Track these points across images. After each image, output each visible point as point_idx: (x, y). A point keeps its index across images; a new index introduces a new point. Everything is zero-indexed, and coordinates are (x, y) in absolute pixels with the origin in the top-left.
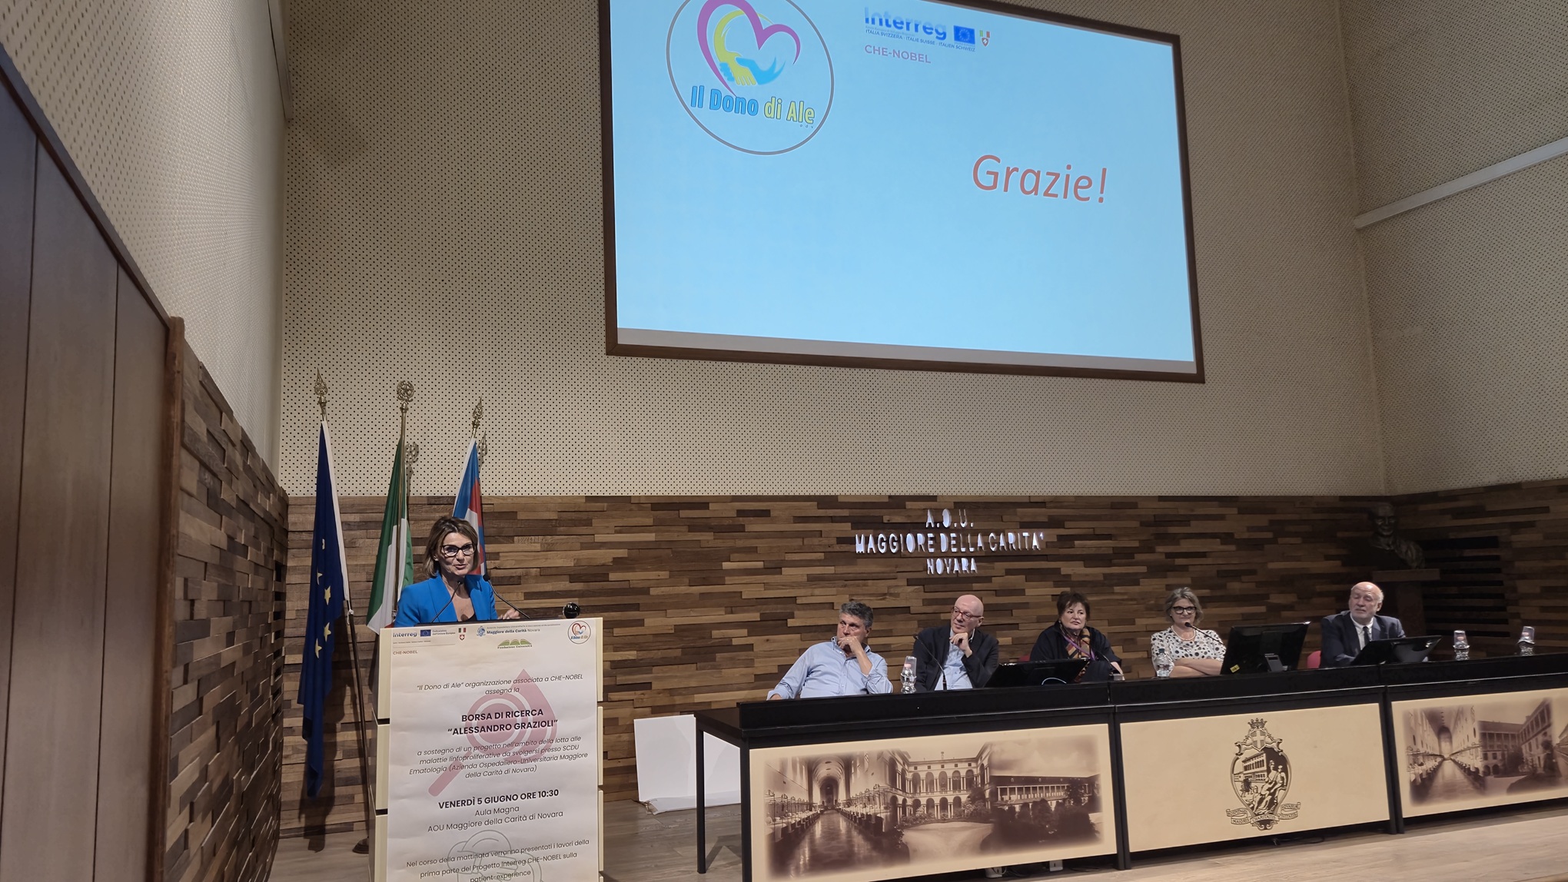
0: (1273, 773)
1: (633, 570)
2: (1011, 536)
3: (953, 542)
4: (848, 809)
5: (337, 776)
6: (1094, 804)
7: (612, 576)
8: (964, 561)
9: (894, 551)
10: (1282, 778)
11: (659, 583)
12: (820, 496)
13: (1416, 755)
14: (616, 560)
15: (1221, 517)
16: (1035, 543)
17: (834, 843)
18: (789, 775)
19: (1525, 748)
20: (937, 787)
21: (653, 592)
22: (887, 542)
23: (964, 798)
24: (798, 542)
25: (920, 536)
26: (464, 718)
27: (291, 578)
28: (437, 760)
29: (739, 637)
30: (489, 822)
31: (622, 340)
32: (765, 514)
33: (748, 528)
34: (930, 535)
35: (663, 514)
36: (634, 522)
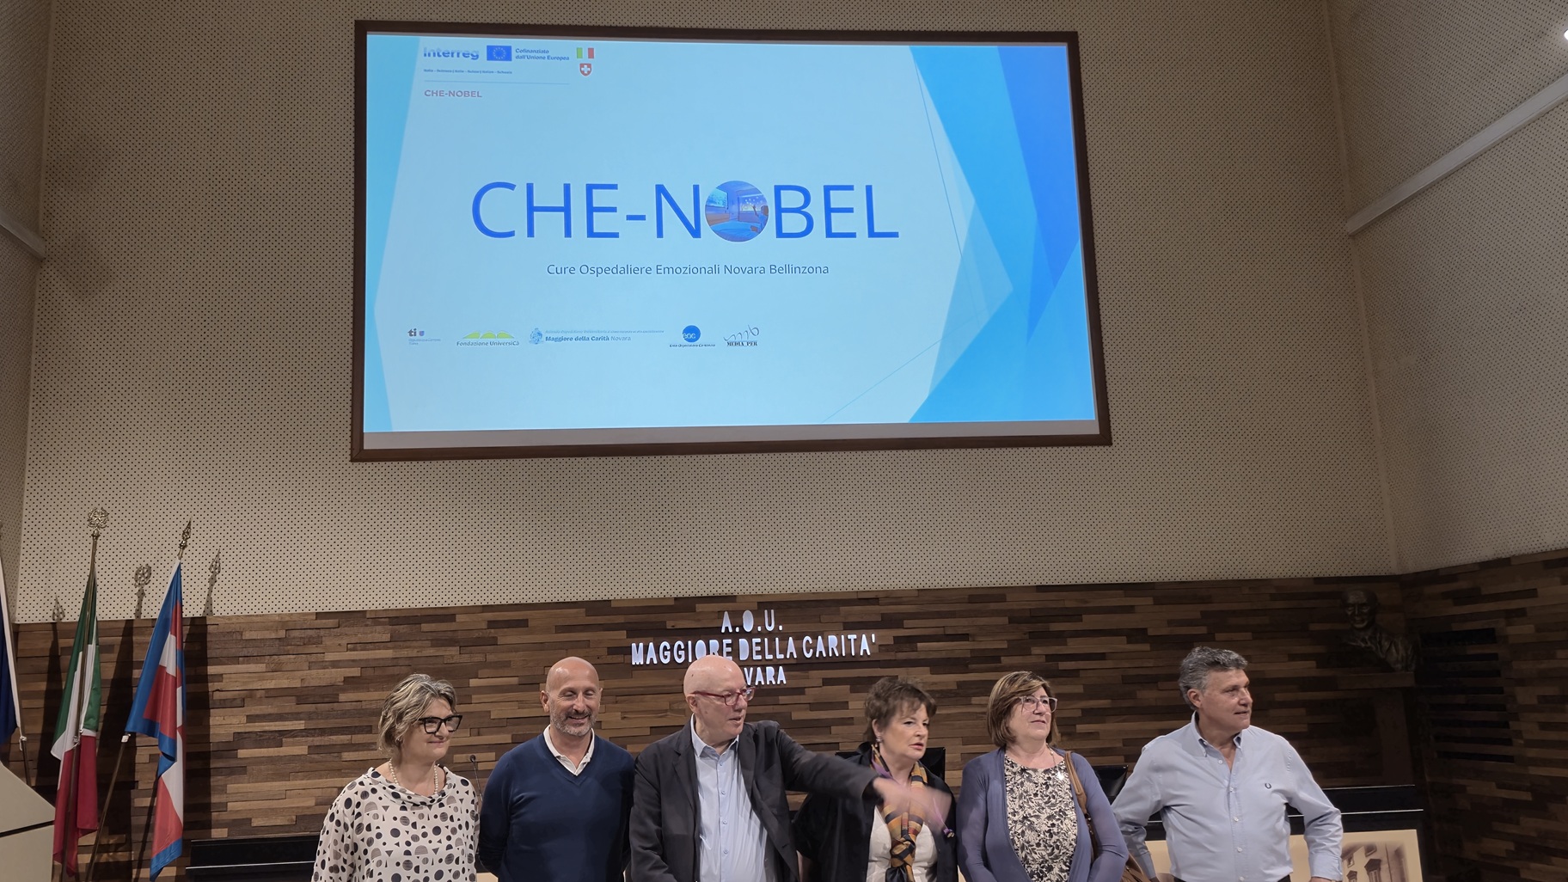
1: (366, 689)
2: (832, 639)
3: (756, 649)
7: (342, 697)
8: (770, 670)
9: (680, 660)
12: (590, 602)
14: (347, 680)
15: (1130, 609)
16: (865, 645)
22: (672, 651)
25: (713, 643)
29: (486, 761)
31: (370, 446)
32: (523, 623)
33: (501, 641)
34: (727, 642)
35: (403, 629)
36: (369, 638)
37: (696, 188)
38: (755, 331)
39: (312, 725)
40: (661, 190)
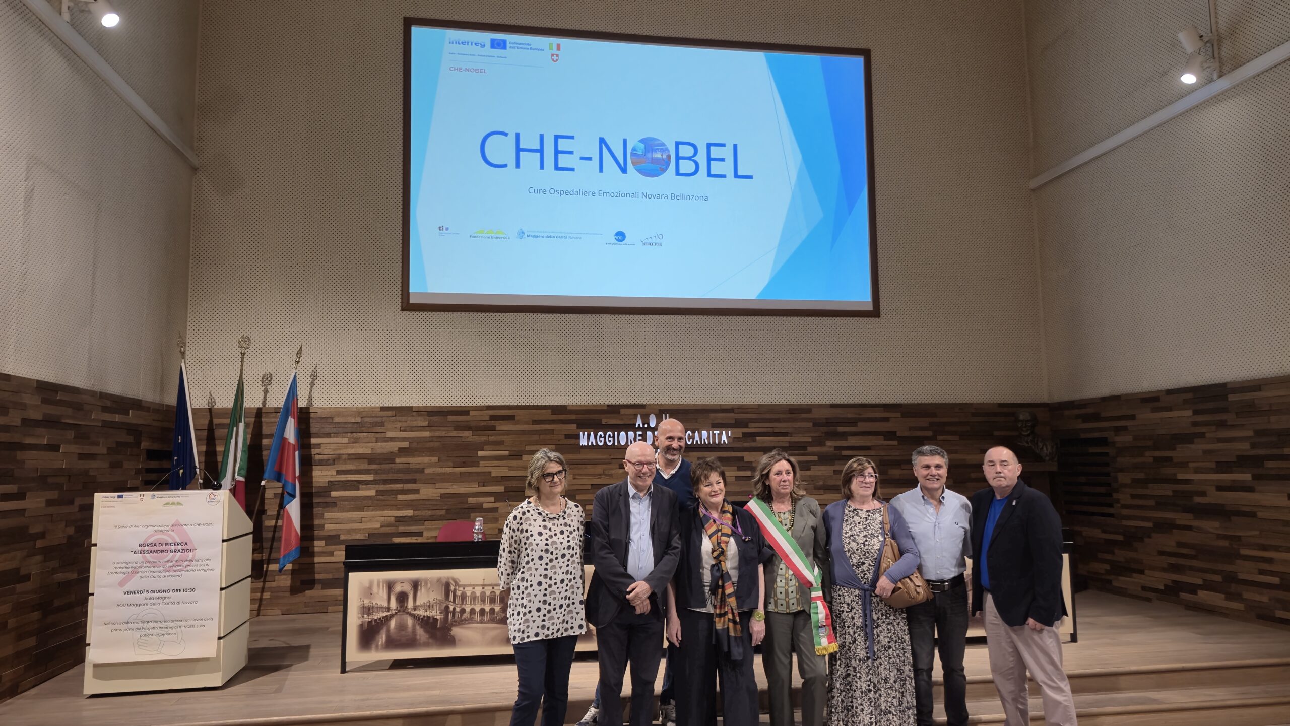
1: (413, 456)
2: (704, 433)
7: (398, 460)
9: (608, 443)
11: (431, 465)
12: (553, 406)
14: (401, 450)
15: (886, 420)
16: (724, 438)
17: (403, 633)
18: (375, 589)
21: (427, 471)
22: (605, 437)
24: (538, 438)
25: (631, 433)
26: (140, 545)
28: (124, 568)
29: (488, 502)
30: (152, 604)
31: (412, 300)
32: (511, 418)
33: (498, 428)
34: (639, 433)
35: (435, 418)
36: (415, 424)
37: (625, 141)
38: (661, 237)
39: (378, 477)
40: (602, 141)
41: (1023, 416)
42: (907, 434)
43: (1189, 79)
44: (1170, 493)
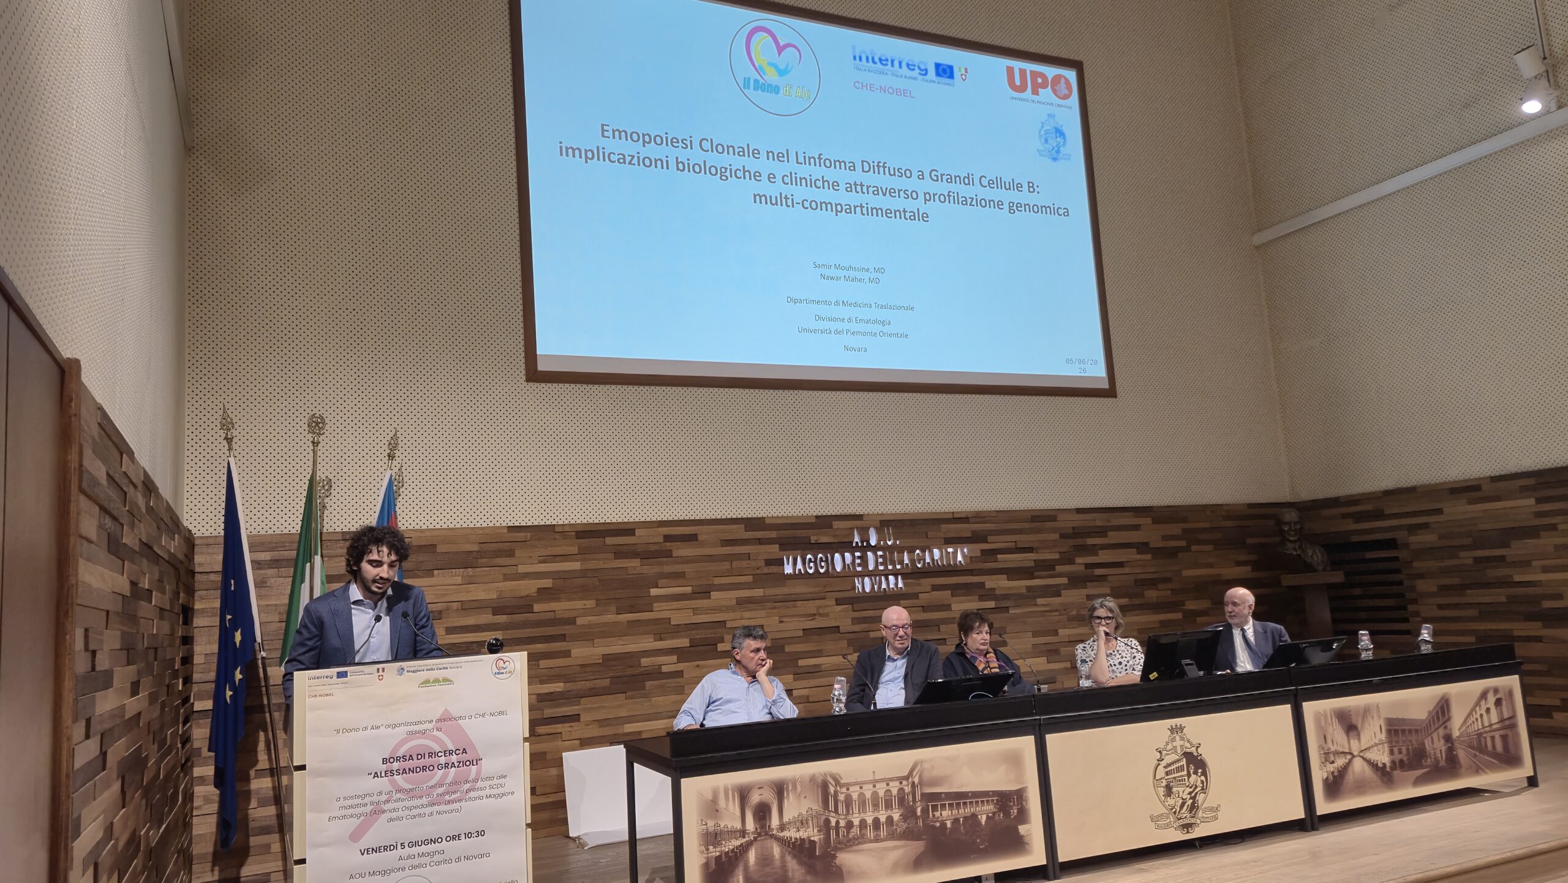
0: (1193, 777)
2: (936, 552)
3: (880, 560)
4: (782, 834)
5: (252, 825)
6: (1023, 816)
7: (537, 607)
8: (891, 578)
9: (822, 571)
10: (1202, 782)
11: (586, 612)
12: (747, 519)
13: (1327, 754)
14: (541, 591)
15: (1137, 527)
16: (960, 558)
17: (768, 869)
18: (722, 803)
19: (1427, 742)
20: (869, 807)
21: (580, 621)
22: (815, 562)
23: (896, 816)
24: (726, 565)
25: (847, 555)
26: (385, 761)
27: (198, 621)
28: (357, 806)
30: (414, 867)
31: (542, 367)
32: (692, 538)
34: (858, 554)
35: (585, 542)
36: (558, 551)
41: (1291, 516)
42: (1161, 544)
43: (1532, 107)
44: (1504, 599)
